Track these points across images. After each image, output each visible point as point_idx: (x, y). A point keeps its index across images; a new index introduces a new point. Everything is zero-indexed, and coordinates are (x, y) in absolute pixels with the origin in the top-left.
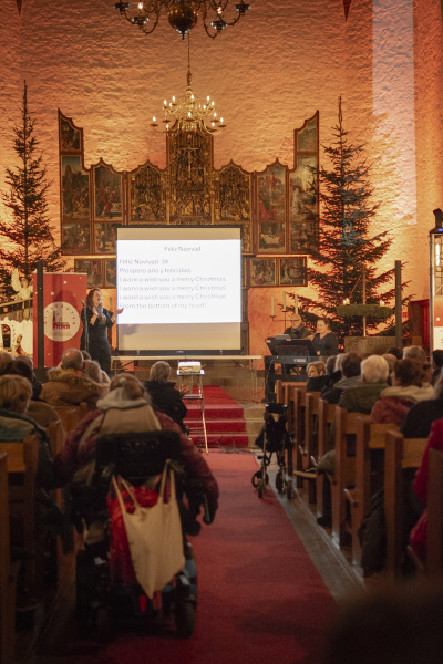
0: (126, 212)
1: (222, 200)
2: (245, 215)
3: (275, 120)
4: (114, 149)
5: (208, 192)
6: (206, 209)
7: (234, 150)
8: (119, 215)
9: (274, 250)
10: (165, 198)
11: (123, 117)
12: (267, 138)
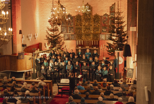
0: (74, 25)
1: (94, 21)
2: (99, 25)
3: (108, 2)
4: (73, 9)
5: (91, 20)
6: (91, 24)
7: (99, 9)
8: (73, 25)
9: (105, 32)
10: (82, 22)
11: (75, 2)
12: (106, 6)
